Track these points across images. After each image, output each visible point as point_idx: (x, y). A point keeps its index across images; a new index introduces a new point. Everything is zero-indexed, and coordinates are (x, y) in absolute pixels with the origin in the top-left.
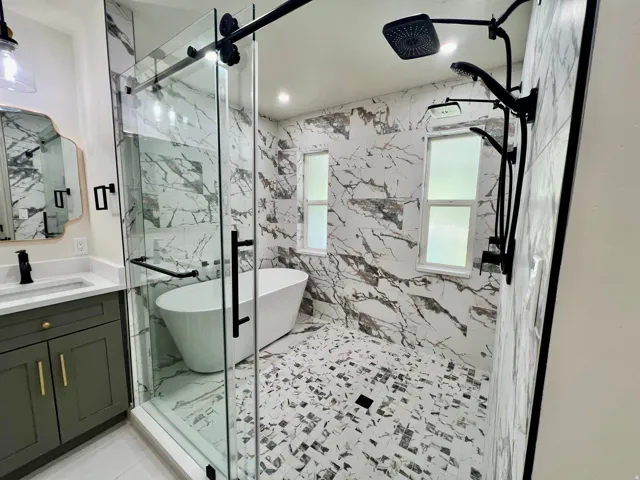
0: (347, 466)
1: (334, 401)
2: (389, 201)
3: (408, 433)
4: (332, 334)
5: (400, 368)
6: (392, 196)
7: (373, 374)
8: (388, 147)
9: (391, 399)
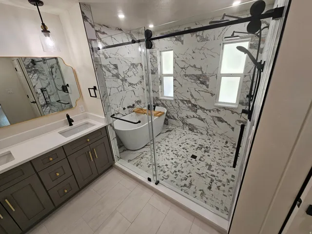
0: (190, 176)
1: (183, 157)
2: (203, 75)
3: (210, 166)
4: (178, 133)
5: (206, 144)
6: (204, 73)
7: (196, 147)
8: (203, 49)
9: (204, 155)
